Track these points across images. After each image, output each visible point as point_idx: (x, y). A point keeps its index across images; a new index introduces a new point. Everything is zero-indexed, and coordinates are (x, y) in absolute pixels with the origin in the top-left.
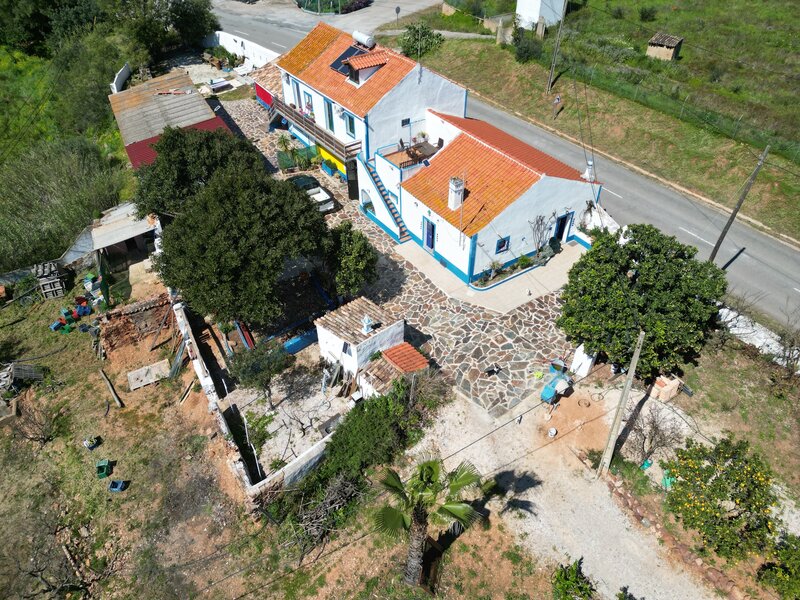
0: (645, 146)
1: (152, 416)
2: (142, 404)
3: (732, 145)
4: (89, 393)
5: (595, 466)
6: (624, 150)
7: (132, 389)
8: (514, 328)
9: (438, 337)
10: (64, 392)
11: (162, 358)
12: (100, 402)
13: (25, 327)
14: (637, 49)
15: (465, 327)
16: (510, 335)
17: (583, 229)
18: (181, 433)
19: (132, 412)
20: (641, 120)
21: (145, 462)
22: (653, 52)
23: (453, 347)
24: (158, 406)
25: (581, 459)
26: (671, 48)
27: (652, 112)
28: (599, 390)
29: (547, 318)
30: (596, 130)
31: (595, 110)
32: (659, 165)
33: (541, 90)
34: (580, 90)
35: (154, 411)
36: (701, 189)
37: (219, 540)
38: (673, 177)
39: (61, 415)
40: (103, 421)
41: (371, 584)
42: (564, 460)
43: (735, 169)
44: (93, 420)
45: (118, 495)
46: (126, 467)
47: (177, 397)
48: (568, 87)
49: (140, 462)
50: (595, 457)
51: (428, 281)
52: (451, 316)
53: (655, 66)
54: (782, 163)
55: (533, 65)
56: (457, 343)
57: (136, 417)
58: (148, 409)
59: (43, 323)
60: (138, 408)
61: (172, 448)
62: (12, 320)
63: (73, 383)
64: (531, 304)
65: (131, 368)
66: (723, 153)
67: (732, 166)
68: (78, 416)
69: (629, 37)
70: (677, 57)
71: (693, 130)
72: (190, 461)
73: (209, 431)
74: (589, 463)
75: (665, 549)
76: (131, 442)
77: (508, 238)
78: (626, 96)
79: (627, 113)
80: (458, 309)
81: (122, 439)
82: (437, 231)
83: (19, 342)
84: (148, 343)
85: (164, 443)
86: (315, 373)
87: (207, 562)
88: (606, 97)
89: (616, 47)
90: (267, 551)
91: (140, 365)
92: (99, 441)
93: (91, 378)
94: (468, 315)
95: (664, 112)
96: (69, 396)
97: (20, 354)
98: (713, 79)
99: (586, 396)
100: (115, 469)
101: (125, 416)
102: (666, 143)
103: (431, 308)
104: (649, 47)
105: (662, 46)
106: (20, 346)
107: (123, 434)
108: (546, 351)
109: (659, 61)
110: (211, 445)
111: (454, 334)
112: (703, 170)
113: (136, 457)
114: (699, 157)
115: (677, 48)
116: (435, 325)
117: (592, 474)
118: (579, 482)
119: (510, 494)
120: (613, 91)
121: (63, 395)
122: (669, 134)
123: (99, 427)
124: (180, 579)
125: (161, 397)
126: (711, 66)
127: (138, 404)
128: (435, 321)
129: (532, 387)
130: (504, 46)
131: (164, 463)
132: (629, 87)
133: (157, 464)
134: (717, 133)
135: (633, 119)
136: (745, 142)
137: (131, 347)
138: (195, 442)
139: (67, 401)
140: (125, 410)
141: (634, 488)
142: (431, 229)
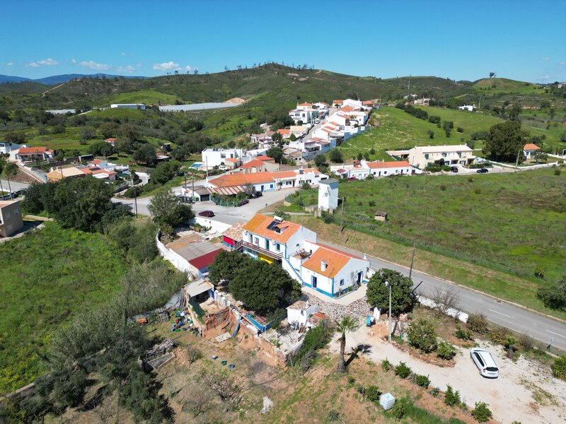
0: (382, 251)
1: (231, 349)
2: (226, 346)
3: (412, 249)
4: (203, 345)
5: (387, 339)
6: (375, 253)
7: (219, 342)
8: (352, 309)
9: (327, 313)
11: (226, 332)
12: (209, 347)
13: (159, 332)
14: (371, 217)
15: (335, 310)
16: (351, 311)
17: (367, 278)
18: (245, 352)
19: (223, 348)
20: (378, 242)
21: (237, 360)
22: (377, 218)
23: (333, 316)
25: (382, 339)
26: (384, 216)
27: (382, 239)
28: (384, 322)
29: (362, 305)
30: (363, 247)
31: (360, 240)
32: (389, 257)
33: (338, 233)
34: (353, 233)
35: (231, 347)
36: (404, 264)
37: (273, 376)
38: (394, 261)
39: (197, 352)
40: (214, 352)
41: (328, 376)
42: (378, 340)
44: (210, 352)
45: (233, 369)
46: (231, 362)
47: (238, 343)
48: (348, 232)
49: (235, 360)
50: (387, 338)
51: (317, 298)
52: (329, 307)
53: (379, 223)
54: (430, 253)
55: (332, 224)
56: (334, 314)
57: (226, 350)
58: (228, 347)
59: (166, 330)
61: (244, 356)
62: (152, 330)
63: (194, 344)
64: (355, 302)
66: (410, 251)
67: (414, 255)
68: (203, 352)
69: (367, 213)
70: (387, 219)
71: (398, 244)
72: (252, 358)
73: (256, 349)
74: (385, 339)
76: (228, 356)
77: (343, 280)
78: (370, 234)
79: (373, 240)
80: (331, 305)
81: (224, 355)
82: (317, 280)
83: (160, 336)
84: (219, 327)
85: (240, 355)
86: (288, 327)
87: (272, 381)
88: (364, 234)
89: (363, 217)
90: (291, 374)
91: (219, 335)
93: (200, 342)
94: (335, 307)
95: (386, 239)
97: (163, 339)
98: (401, 227)
99: (380, 323)
102: (389, 250)
104: (376, 216)
105: (380, 216)
108: (364, 314)
109: (380, 221)
110: (258, 353)
111: (332, 312)
112: (404, 258)
113: (232, 359)
114: (402, 253)
115: (386, 216)
117: (387, 342)
118: (383, 345)
119: (363, 350)
120: (365, 232)
121: (193, 347)
122: (389, 246)
124: (265, 387)
125: (232, 343)
126: (400, 222)
127: (224, 346)
128: (324, 309)
129: (363, 323)
130: (318, 218)
131: (243, 360)
132: (371, 231)
133: (241, 360)
134: (406, 245)
135: (375, 242)
136: (416, 247)
137: (214, 329)
138: (251, 353)
139: (196, 348)
140: (221, 348)
141: (400, 343)
142: (315, 280)
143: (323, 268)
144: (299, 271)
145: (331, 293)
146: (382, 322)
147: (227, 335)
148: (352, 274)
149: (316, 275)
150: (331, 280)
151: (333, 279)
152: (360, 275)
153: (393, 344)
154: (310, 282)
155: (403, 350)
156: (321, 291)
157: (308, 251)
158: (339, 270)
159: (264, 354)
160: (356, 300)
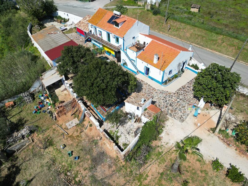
0: (197, 38)
1: (78, 136)
2: (74, 133)
3: (222, 37)
4: (55, 131)
5: (214, 132)
6: (191, 40)
7: (69, 128)
8: (178, 96)
9: (158, 101)
10: (47, 132)
11: (75, 118)
12: (60, 134)
14: (187, 9)
15: (164, 98)
16: (178, 98)
17: (189, 65)
18: (89, 140)
19: (71, 135)
20: (194, 31)
21: (82, 150)
22: (192, 10)
23: (163, 104)
24: (79, 133)
25: (209, 131)
26: (198, 8)
27: (197, 28)
28: (208, 111)
29: (186, 92)
30: (182, 34)
31: (180, 29)
32: (202, 44)
33: (163, 23)
34: (175, 23)
35: (78, 134)
36: (215, 50)
37: (112, 169)
38: (207, 47)
39: (49, 139)
40: (63, 140)
41: (162, 174)
42: (204, 132)
43: (224, 43)
44: (60, 140)
45: (77, 161)
46: (77, 152)
47: (84, 129)
48: (171, 22)
49: (80, 150)
50: (213, 130)
51: (149, 85)
52: (159, 95)
53: (194, 14)
54: (237, 41)
55: (158, 16)
56: (164, 102)
57: (73, 137)
58: (76, 134)
60: (73, 134)
61: (88, 145)
63: (48, 129)
64: (180, 88)
65: (66, 122)
66: (220, 39)
67: (223, 42)
68: (55, 139)
69: (184, 6)
70: (199, 11)
71: (210, 33)
72: (95, 147)
73: (98, 138)
74: (211, 132)
75: (237, 152)
76: (75, 145)
77: (172, 70)
78: (189, 24)
79: (190, 29)
80: (161, 92)
81: (72, 144)
82: (150, 70)
83: (23, 119)
84: (69, 114)
85: (85, 142)
86: (125, 116)
87: (111, 176)
88: (183, 24)
89: (181, 9)
90: (129, 170)
91: (69, 121)
93: (54, 127)
94: (164, 94)
95: (201, 28)
96: (49, 133)
97: (25, 122)
98: (211, 17)
99: (205, 113)
100: (73, 153)
101: (70, 137)
102: (203, 37)
103: (153, 93)
104: (191, 8)
105: (195, 8)
106: (24, 120)
107: (71, 142)
108: (189, 102)
109: (195, 12)
110: (100, 142)
111: (162, 100)
112: (215, 44)
113: (78, 149)
114: (213, 40)
116: (156, 98)
118: (210, 137)
120: (184, 22)
121: (47, 134)
122: (203, 34)
123: (62, 141)
124: (105, 182)
125: (79, 130)
126: (209, 13)
127: (72, 133)
128: (155, 97)
129: (189, 113)
130: (148, 10)
131: (88, 149)
132: (189, 21)
133: (85, 150)
134: (217, 33)
135: (192, 31)
136: (225, 36)
137: (65, 116)
138: (95, 141)
139: (49, 135)
140: (69, 135)
142: (148, 70)
143: (155, 61)
144: (134, 61)
145: (161, 81)
147: (76, 121)
148: (179, 64)
149: (149, 66)
151: (164, 71)
152: (184, 63)
153: (219, 137)
154: (143, 71)
155: (229, 145)
156: (152, 79)
157: (142, 43)
159: (105, 144)
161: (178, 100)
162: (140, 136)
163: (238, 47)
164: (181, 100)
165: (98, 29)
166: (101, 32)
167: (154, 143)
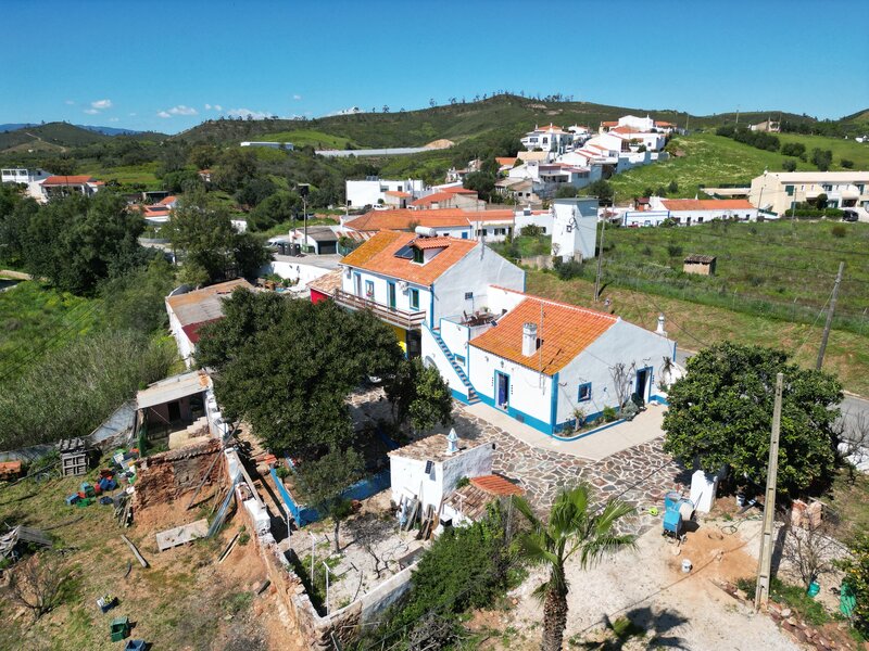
1: (183, 577)
2: (172, 565)
3: (793, 327)
4: (107, 556)
5: (751, 595)
6: (683, 340)
7: (161, 548)
8: (612, 472)
9: (527, 481)
10: (77, 556)
11: (200, 517)
12: (119, 564)
13: (36, 502)
14: (674, 268)
15: (556, 472)
16: (610, 479)
17: (663, 388)
18: (218, 593)
19: (158, 572)
20: (694, 314)
21: (174, 623)
22: (689, 269)
23: (546, 489)
24: (191, 566)
26: (706, 264)
27: (703, 307)
28: (729, 523)
29: (647, 463)
31: (646, 310)
33: (589, 299)
34: (628, 295)
35: (187, 571)
39: (70, 578)
40: (123, 582)
42: (710, 596)
43: (804, 346)
44: (110, 581)
46: (149, 629)
47: (216, 557)
48: (616, 295)
49: (166, 623)
50: (749, 588)
51: (505, 434)
52: (538, 463)
53: (695, 278)
54: (850, 337)
55: (577, 281)
56: (550, 486)
57: (165, 578)
58: (178, 568)
59: (57, 498)
60: (167, 568)
61: (207, 608)
62: (21, 496)
63: (89, 548)
64: (625, 452)
65: (160, 530)
66: (786, 334)
67: (800, 344)
68: (91, 579)
69: (663, 263)
71: (749, 319)
72: (230, 621)
73: (257, 586)
74: (741, 594)
76: (156, 603)
77: (590, 384)
78: (671, 296)
79: (678, 310)
80: (545, 457)
81: (144, 600)
82: (511, 382)
83: (24, 516)
84: (185, 501)
85: (197, 602)
86: (386, 518)
88: (655, 299)
89: (653, 268)
91: (174, 525)
92: (115, 603)
93: (111, 543)
94: (557, 462)
95: (716, 306)
96: (82, 560)
98: (755, 285)
99: (716, 529)
100: (133, 632)
101: (151, 576)
102: (725, 330)
103: (513, 456)
104: (686, 265)
105: (698, 263)
107: (147, 594)
108: (655, 492)
109: (698, 275)
110: (257, 603)
111: (545, 478)
113: (160, 618)
114: (763, 340)
115: (713, 264)
116: (521, 470)
117: (749, 608)
118: (735, 619)
119: (651, 633)
120: (662, 294)
121: (73, 560)
122: (726, 323)
123: (116, 589)
125: (196, 557)
126: (750, 279)
127: (167, 564)
128: (520, 467)
129: (649, 524)
130: (546, 271)
131: (197, 624)
132: (675, 291)
133: (187, 625)
134: (774, 319)
135: (686, 314)
136: (806, 324)
137: (165, 506)
138: (236, 600)
139: (78, 565)
140: (151, 571)
141: (807, 617)
142: (504, 382)
143: (528, 348)
144: (462, 359)
145: (547, 419)
146: (720, 522)
147: (201, 527)
148: (620, 369)
149: (509, 368)
150: (549, 382)
151: (555, 378)
152: (642, 376)
153: (777, 618)
154: (489, 389)
156: (521, 417)
157: (495, 310)
158: (575, 353)
159: (273, 608)
160: (626, 446)
161: (611, 483)
162: (417, 569)
163: (856, 355)
164: (620, 483)
165: (364, 277)
166: (371, 283)
167: (478, 619)
